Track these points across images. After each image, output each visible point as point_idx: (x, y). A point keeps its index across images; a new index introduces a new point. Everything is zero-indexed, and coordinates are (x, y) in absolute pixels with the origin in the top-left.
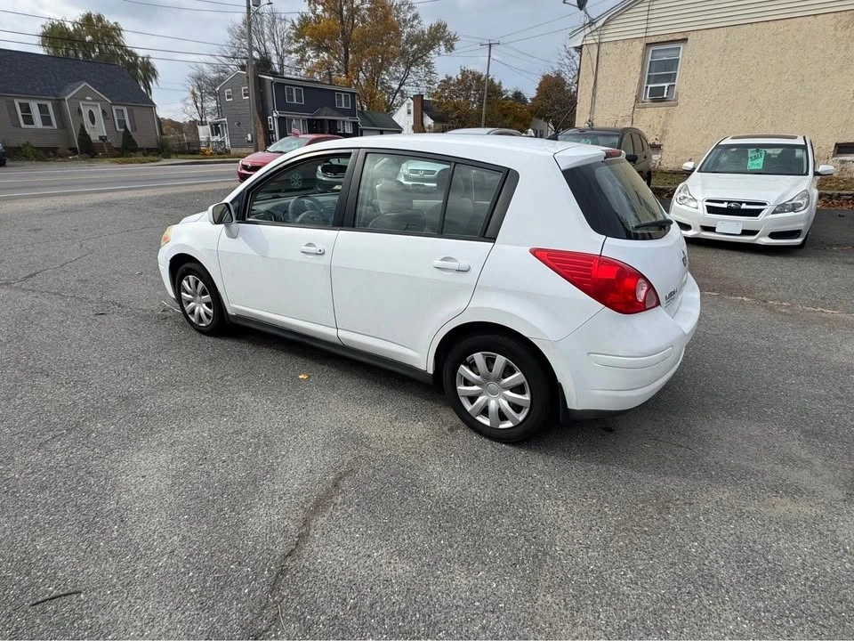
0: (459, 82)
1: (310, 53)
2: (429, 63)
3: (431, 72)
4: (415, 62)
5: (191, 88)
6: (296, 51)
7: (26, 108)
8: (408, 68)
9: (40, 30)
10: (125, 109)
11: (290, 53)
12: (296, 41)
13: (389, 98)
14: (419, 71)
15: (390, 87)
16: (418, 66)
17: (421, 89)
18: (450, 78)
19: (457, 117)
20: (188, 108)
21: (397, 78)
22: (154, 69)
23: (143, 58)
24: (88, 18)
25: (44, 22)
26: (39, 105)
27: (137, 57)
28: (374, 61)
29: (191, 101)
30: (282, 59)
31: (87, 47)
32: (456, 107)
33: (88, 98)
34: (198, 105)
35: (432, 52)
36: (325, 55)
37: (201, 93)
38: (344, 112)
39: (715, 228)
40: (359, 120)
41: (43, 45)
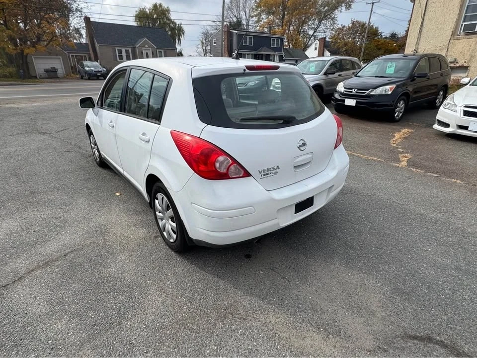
0: (350, 29)
1: (264, 16)
2: (334, 18)
3: (335, 24)
4: (325, 17)
5: (201, 39)
6: (256, 16)
7: (120, 52)
8: (320, 22)
9: (135, 13)
10: (163, 51)
11: (253, 17)
12: (256, 10)
13: (306, 40)
14: (327, 23)
15: (307, 34)
16: (327, 20)
17: (327, 34)
18: (344, 27)
19: (346, 50)
20: (199, 50)
21: (313, 28)
22: (183, 30)
23: (178, 24)
24: (155, 6)
25: (137, 9)
26: (126, 50)
27: (176, 24)
28: (299, 19)
29: (200, 46)
30: (248, 20)
31: (154, 21)
32: (346, 44)
33: (146, 46)
34: (204, 48)
35: (336, 11)
36: (271, 17)
37: (206, 42)
38: (275, 50)
39: (468, 127)
40: (284, 54)
41: (136, 21)
